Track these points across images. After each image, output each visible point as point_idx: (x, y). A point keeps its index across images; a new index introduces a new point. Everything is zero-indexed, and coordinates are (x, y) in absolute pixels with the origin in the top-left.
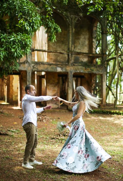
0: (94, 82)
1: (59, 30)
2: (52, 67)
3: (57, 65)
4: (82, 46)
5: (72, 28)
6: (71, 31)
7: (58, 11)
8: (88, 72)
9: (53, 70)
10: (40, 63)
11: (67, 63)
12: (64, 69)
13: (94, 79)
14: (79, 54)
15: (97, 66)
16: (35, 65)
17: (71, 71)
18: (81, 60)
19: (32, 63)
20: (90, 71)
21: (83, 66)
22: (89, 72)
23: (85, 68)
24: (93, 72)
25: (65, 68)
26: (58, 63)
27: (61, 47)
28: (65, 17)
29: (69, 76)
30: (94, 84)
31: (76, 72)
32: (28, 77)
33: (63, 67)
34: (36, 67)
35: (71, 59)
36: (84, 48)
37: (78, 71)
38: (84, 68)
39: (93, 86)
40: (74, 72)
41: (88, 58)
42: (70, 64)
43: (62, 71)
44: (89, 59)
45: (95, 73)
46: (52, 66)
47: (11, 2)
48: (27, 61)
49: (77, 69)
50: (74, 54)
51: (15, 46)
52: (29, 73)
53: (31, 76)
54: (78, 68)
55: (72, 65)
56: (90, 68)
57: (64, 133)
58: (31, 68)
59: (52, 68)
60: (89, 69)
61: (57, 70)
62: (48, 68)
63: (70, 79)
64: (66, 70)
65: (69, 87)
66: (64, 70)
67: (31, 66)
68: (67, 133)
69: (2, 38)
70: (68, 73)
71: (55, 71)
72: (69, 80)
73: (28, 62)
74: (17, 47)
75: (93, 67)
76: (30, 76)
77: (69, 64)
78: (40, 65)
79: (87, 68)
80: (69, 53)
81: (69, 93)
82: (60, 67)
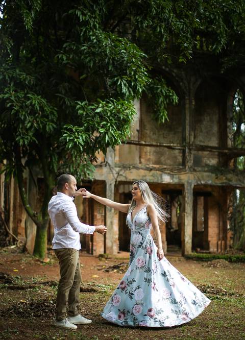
0: (231, 204)
1: (175, 99)
2: (153, 174)
3: (162, 170)
4: (206, 134)
5: (189, 99)
6: (187, 106)
7: (164, 67)
8: (221, 183)
9: (155, 181)
10: (131, 167)
11: (181, 167)
12: (176, 178)
13: (232, 199)
14: (203, 148)
15: (239, 172)
16: (121, 170)
17: (190, 181)
18: (206, 162)
19: (116, 167)
20: (225, 181)
21: (212, 173)
22: (223, 183)
23: (217, 175)
24: (231, 183)
25: (177, 176)
26: (165, 167)
27: (166, 138)
28: (177, 78)
29: (186, 191)
30: (231, 208)
31: (199, 183)
32: (107, 193)
33: (174, 173)
34: (124, 173)
35: (188, 158)
36: (211, 138)
37: (203, 182)
38: (214, 175)
39: (229, 212)
40: (196, 184)
41: (219, 158)
42: (187, 167)
43: (172, 181)
44: (221, 159)
45: (234, 185)
46: (153, 172)
47: (96, 43)
48: (107, 162)
49: (200, 178)
50: (195, 150)
51: (104, 123)
52: (111, 184)
53: (113, 192)
54: (202, 177)
55: (192, 170)
56: (224, 176)
57: (202, 287)
58: (113, 176)
59: (153, 176)
60: (224, 178)
61: (163, 180)
62: (145, 176)
63: (188, 198)
64: (180, 179)
65: (187, 213)
66: (176, 181)
67: (114, 172)
68: (208, 287)
69: (80, 108)
70: (183, 185)
71: (159, 182)
72: (186, 199)
73: (107, 164)
74: (109, 124)
75: (231, 173)
76: (111, 191)
77: (185, 167)
78: (130, 170)
79: (219, 175)
80: (185, 146)
81: (186, 224)
82: (169, 174)
